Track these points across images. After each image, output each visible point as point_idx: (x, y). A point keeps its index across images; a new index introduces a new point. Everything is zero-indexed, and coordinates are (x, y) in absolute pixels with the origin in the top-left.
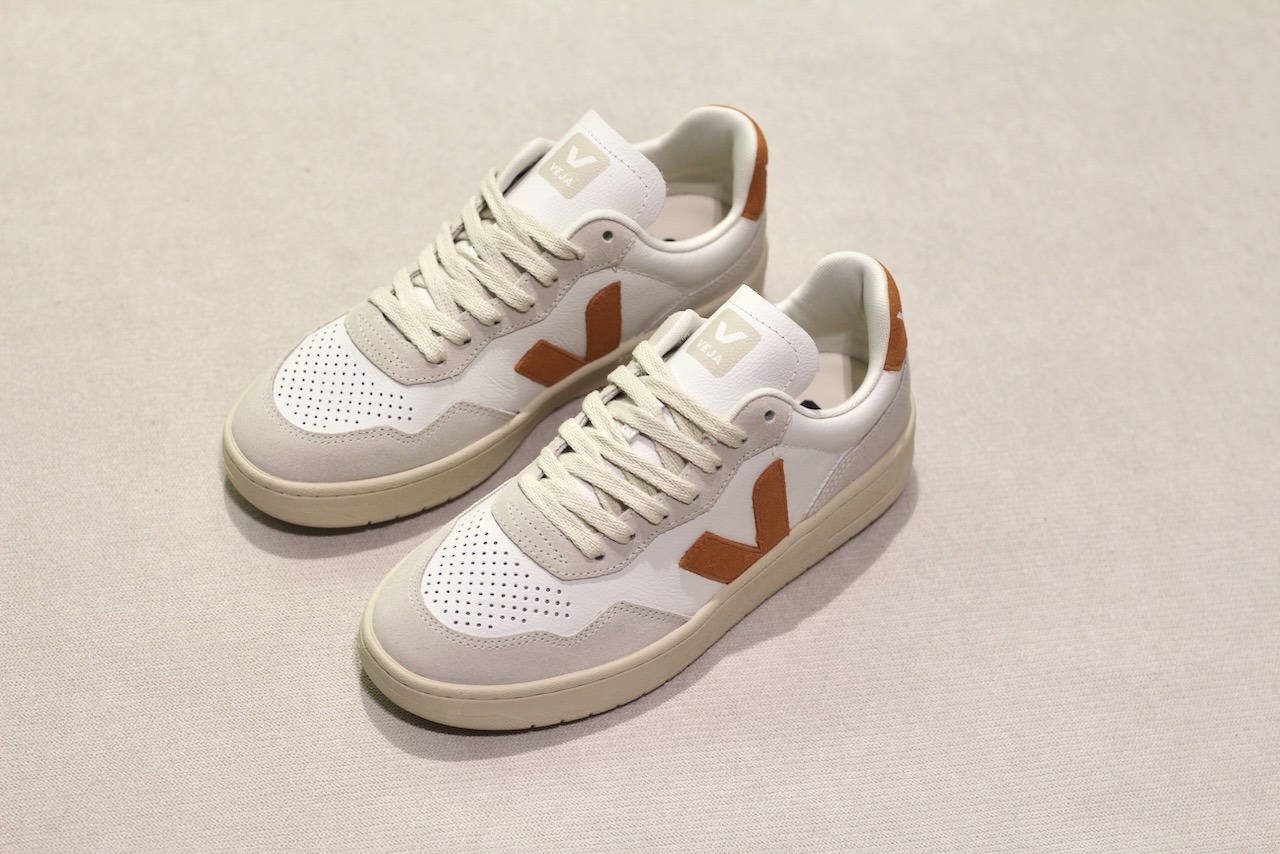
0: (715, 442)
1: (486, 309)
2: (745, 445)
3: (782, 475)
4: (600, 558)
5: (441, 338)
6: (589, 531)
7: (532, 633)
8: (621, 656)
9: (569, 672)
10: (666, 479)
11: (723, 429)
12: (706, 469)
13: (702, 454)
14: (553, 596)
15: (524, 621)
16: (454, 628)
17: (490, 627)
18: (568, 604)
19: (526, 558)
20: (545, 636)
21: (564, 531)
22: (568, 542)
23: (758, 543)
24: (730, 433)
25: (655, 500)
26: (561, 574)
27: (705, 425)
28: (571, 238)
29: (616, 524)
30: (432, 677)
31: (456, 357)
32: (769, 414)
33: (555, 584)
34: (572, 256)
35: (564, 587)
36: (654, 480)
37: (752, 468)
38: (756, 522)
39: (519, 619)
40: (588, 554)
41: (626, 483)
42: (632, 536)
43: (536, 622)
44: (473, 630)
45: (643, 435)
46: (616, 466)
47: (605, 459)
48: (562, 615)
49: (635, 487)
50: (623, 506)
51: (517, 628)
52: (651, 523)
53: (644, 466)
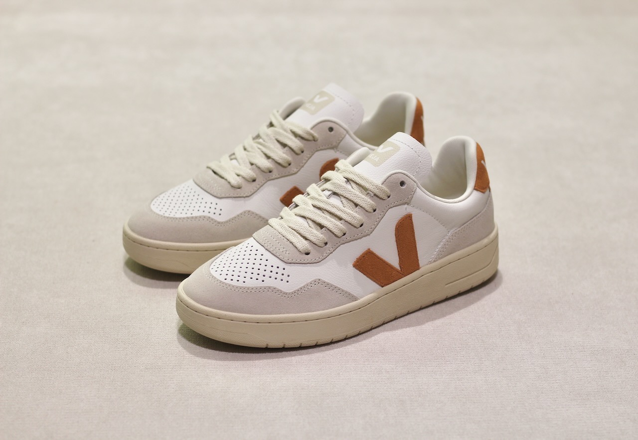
0: (372, 194)
1: (265, 163)
2: (389, 199)
3: (412, 223)
4: (307, 254)
5: (240, 177)
6: (302, 238)
7: (267, 287)
8: (318, 310)
9: (288, 313)
10: (345, 212)
11: (377, 186)
12: (367, 208)
13: (366, 201)
14: (280, 271)
15: (263, 281)
16: (225, 281)
17: (244, 282)
18: (288, 276)
19: (267, 252)
20: (274, 290)
21: (288, 238)
22: (291, 245)
23: (400, 266)
24: (381, 190)
25: (339, 224)
26: (285, 259)
27: (367, 185)
28: (312, 129)
29: (317, 235)
30: (210, 307)
31: (248, 188)
32: (402, 183)
33: (282, 265)
34: (311, 138)
35: (287, 267)
36: (338, 213)
37: (394, 215)
38: (398, 251)
39: (260, 280)
40: (301, 250)
41: (323, 214)
42: (326, 244)
43: (269, 283)
44: (234, 283)
45: (335, 194)
46: (319, 208)
47: (314, 206)
48: (285, 281)
49: (328, 216)
50: (321, 226)
51: (259, 284)
52: (336, 235)
53: (334, 206)
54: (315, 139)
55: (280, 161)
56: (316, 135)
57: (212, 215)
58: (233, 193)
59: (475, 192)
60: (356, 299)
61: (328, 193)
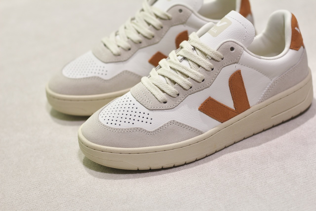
0: (210, 58)
1: (136, 37)
2: (223, 60)
3: (241, 77)
4: (165, 102)
6: (161, 92)
7: (135, 128)
8: (173, 143)
9: (151, 146)
10: (191, 72)
11: (213, 52)
12: (207, 68)
13: (206, 63)
14: (146, 116)
15: (133, 124)
16: (107, 125)
17: (120, 125)
18: (151, 119)
19: (137, 102)
20: (141, 130)
21: (152, 92)
22: (153, 96)
23: (235, 107)
24: (217, 55)
25: (187, 80)
26: (149, 107)
27: (206, 52)
29: (171, 89)
30: (96, 143)
31: (125, 55)
32: (232, 49)
33: (147, 111)
35: (150, 113)
36: (186, 73)
37: (227, 72)
38: (232, 97)
39: (131, 123)
40: (160, 100)
41: (176, 74)
42: (178, 95)
43: (138, 125)
44: (113, 126)
45: (185, 58)
46: (174, 69)
47: (171, 68)
48: (149, 123)
49: (180, 75)
50: (174, 83)
51: (130, 126)
52: (184, 89)
53: (183, 68)
54: (169, 19)
55: (146, 35)
56: (170, 15)
57: (100, 76)
58: (114, 59)
59: (291, 50)
60: (202, 133)
61: (180, 58)
